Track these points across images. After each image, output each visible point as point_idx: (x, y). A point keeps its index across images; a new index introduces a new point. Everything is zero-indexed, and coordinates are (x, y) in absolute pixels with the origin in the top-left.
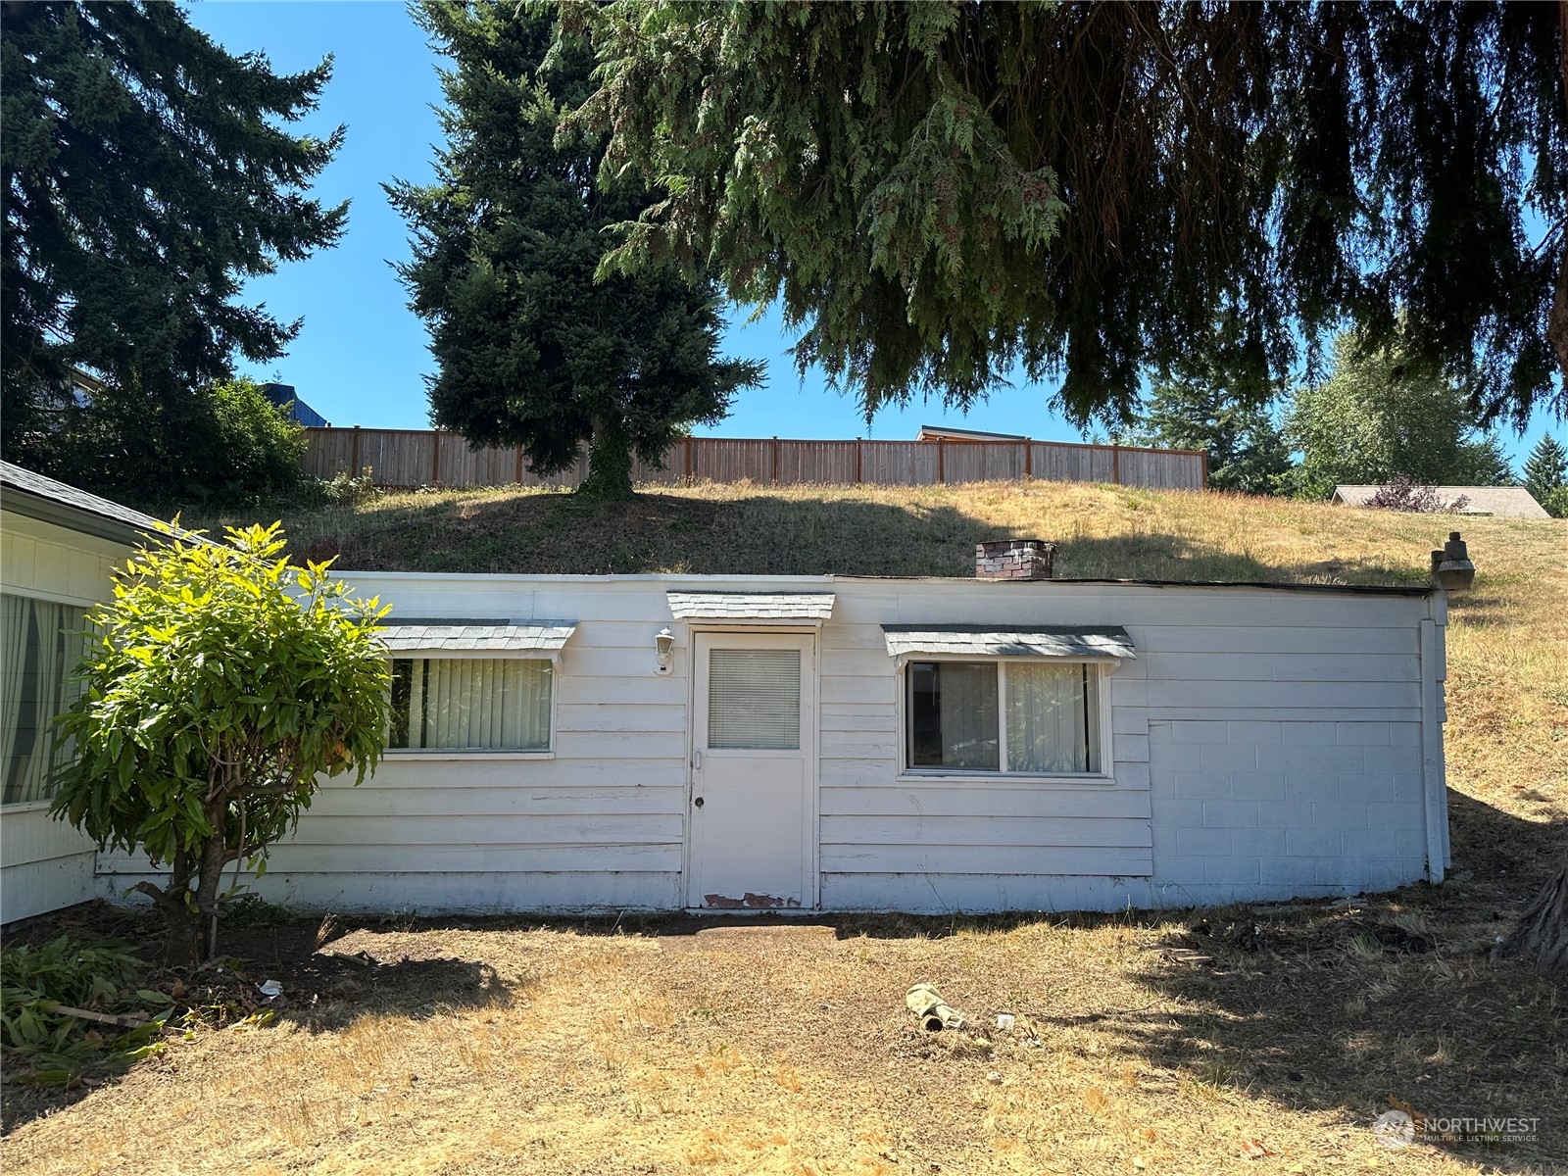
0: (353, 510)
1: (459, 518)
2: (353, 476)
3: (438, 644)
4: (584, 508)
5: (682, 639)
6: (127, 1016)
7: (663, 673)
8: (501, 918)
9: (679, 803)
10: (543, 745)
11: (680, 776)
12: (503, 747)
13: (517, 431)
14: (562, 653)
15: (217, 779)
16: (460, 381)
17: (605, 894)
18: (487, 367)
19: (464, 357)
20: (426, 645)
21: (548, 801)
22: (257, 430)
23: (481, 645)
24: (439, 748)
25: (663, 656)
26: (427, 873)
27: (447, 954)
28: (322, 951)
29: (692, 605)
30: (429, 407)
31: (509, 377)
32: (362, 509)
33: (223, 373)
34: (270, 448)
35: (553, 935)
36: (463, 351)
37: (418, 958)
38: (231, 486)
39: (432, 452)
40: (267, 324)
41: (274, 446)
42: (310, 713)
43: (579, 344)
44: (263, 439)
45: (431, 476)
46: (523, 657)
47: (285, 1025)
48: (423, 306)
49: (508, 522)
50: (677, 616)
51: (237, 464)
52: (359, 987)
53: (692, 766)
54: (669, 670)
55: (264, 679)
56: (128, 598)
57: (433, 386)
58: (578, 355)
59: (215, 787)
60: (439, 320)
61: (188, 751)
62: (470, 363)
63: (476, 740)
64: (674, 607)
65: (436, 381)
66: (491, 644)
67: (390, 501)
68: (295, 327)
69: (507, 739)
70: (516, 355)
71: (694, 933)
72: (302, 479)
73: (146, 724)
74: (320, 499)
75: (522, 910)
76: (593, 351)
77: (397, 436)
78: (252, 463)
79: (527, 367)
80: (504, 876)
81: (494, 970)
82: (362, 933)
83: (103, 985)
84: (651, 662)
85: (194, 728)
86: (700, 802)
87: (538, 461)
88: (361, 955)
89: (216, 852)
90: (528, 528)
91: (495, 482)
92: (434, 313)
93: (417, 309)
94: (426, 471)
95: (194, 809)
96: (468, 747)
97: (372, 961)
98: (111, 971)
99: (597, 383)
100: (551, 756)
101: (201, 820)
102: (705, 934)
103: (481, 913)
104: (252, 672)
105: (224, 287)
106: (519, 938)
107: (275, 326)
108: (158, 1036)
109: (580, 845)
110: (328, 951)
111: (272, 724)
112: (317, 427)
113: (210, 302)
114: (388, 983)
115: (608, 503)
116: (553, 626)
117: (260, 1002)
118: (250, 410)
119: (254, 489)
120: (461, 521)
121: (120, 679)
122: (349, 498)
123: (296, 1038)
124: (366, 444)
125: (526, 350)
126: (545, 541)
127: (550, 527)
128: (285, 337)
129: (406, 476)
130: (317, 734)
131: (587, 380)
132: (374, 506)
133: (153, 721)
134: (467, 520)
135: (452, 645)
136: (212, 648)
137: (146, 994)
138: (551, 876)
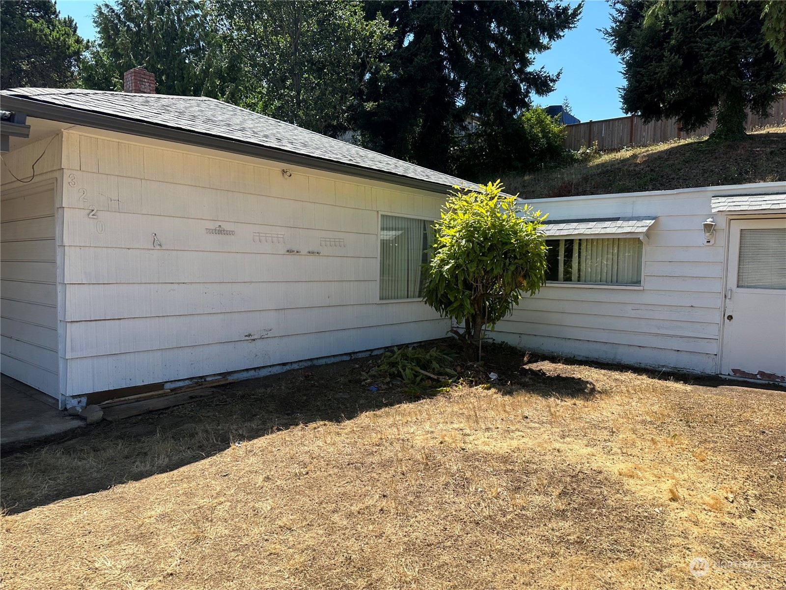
0: (587, 165)
1: (636, 163)
2: (588, 147)
3: (581, 231)
4: (710, 148)
5: (722, 223)
6: (441, 377)
7: (708, 244)
8: (615, 365)
9: (717, 317)
10: (638, 282)
11: (718, 302)
12: (617, 283)
13: (673, 109)
14: (648, 234)
15: (475, 291)
16: (637, 87)
17: (671, 361)
18: (651, 76)
19: (639, 73)
20: (576, 232)
21: (640, 311)
22: (543, 131)
23: (603, 231)
24: (586, 282)
25: (708, 234)
26: (580, 340)
27: (577, 376)
28: (524, 367)
29: (725, 204)
30: (621, 105)
31: (664, 78)
32: (591, 164)
33: (527, 106)
34: (548, 138)
35: (634, 376)
36: (638, 69)
37: (564, 376)
38: (531, 160)
39: (629, 128)
40: (546, 76)
41: (550, 137)
42: (507, 264)
43: (708, 50)
44: (545, 136)
45: (629, 141)
46: (625, 237)
47: (493, 390)
48: (618, 50)
49: (662, 162)
50: (714, 211)
51: (534, 149)
52: (531, 382)
53: (726, 297)
54: (712, 242)
55: (489, 249)
56: (446, 217)
57: (623, 93)
58: (707, 56)
59: (474, 294)
60: (628, 55)
61: (463, 279)
62: (643, 76)
63: (604, 278)
64: (713, 206)
65: (624, 89)
66: (608, 231)
67: (606, 158)
68: (559, 74)
69: (620, 279)
70: (668, 65)
71: (716, 387)
72: (564, 152)
73: (447, 267)
74: (573, 160)
75: (626, 363)
76: (717, 51)
77: (611, 122)
78: (540, 148)
79: (674, 71)
80: (617, 346)
81: (594, 385)
82: (546, 362)
83: (435, 365)
84: (702, 237)
85: (463, 270)
86: (730, 318)
87: (686, 124)
88: (539, 371)
89: (479, 320)
90: (674, 164)
91: (665, 140)
92: (625, 51)
93: (615, 51)
94: (626, 138)
95: (466, 301)
96: (601, 282)
97: (544, 374)
98: (440, 361)
99: (720, 71)
100: (641, 288)
101: (469, 307)
102: (723, 388)
103: (605, 361)
104: (484, 247)
105: (526, 62)
106: (616, 375)
107: (549, 76)
108: (447, 385)
109: (657, 335)
110: (527, 367)
111: (492, 269)
112: (574, 124)
113: (520, 72)
114: (544, 383)
115: (728, 143)
116: (643, 220)
117: (487, 380)
118: (540, 122)
119: (541, 160)
120: (636, 165)
121: (440, 250)
122: (587, 158)
123: (495, 396)
124: (595, 129)
125: (673, 60)
126: (682, 171)
127: (687, 162)
128: (553, 81)
129: (616, 143)
130: (510, 273)
131: (713, 70)
132: (598, 161)
133: (448, 267)
134: (640, 164)
135: (589, 232)
136: (469, 237)
137: (448, 370)
138: (642, 348)
